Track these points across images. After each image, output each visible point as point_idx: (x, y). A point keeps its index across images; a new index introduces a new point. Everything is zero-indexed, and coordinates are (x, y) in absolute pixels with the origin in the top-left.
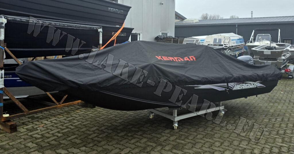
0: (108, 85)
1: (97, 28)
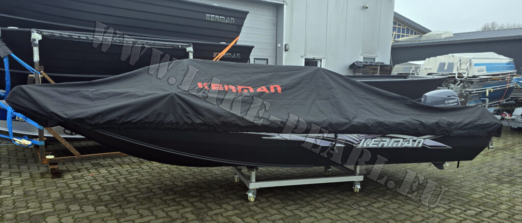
1: (184, 47)
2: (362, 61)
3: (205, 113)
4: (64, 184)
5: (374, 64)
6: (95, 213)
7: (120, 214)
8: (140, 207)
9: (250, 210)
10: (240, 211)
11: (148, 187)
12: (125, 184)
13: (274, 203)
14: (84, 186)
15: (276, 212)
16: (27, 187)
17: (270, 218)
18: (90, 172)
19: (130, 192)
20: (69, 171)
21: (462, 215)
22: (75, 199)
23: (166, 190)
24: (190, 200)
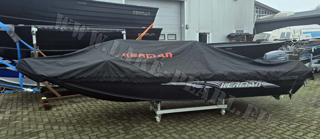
1: (120, 31)
2: (235, 32)
4: (52, 114)
5: (242, 34)
6: (67, 130)
7: (81, 131)
8: (93, 126)
9: (157, 127)
10: (151, 128)
11: (99, 115)
12: (86, 113)
13: (171, 123)
14: (62, 115)
15: (172, 128)
16: (30, 116)
17: (168, 132)
18: (67, 106)
19: (88, 118)
20: (55, 106)
21: (287, 128)
22: (57, 123)
23: (109, 116)
24: (122, 122)
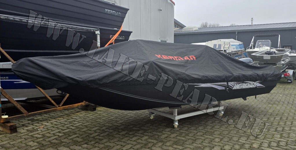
0: (108, 82)
3: (170, 73)
4: (28, 136)
11: (99, 129)
12: (78, 129)
14: (47, 135)
18: (37, 126)
19: (90, 134)
22: (55, 144)
23: (114, 129)
24: (139, 132)
